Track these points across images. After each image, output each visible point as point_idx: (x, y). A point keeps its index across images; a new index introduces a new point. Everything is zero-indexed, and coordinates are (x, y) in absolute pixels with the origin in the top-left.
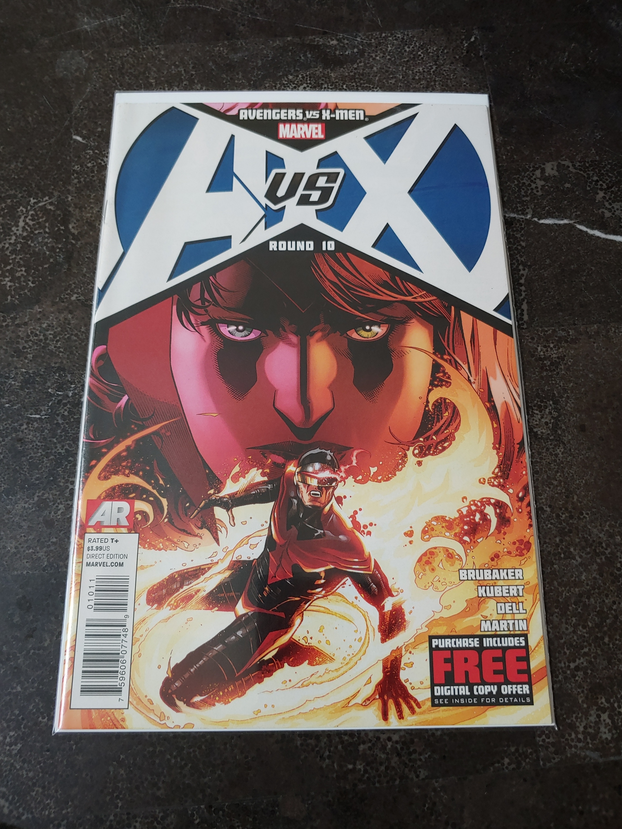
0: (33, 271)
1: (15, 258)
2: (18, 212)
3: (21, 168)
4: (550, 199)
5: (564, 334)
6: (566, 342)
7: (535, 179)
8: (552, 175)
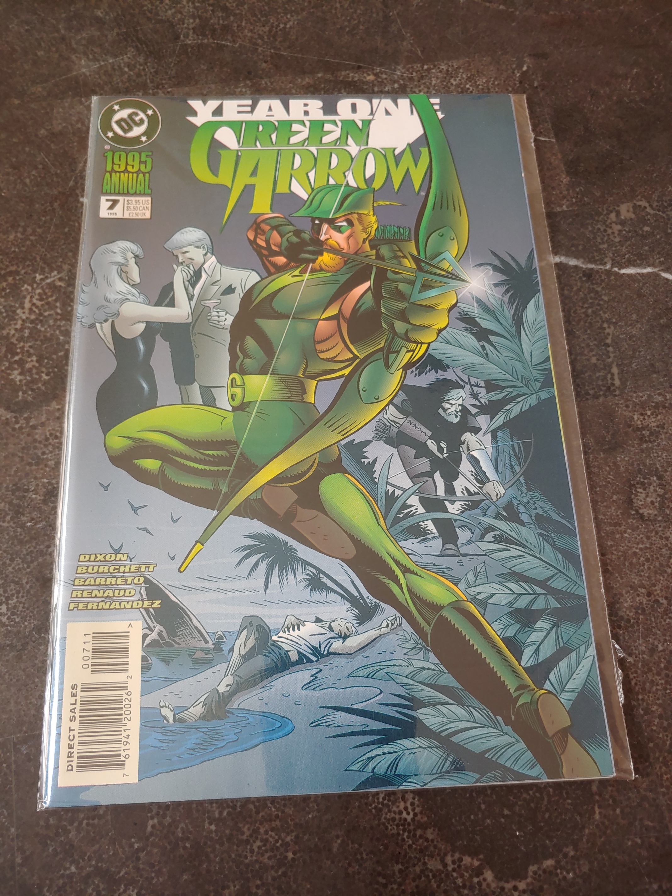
0: (46, 361)
1: (23, 347)
2: (21, 291)
3: (21, 239)
4: (630, 245)
5: (660, 398)
6: (664, 407)
7: (611, 223)
8: (628, 218)
